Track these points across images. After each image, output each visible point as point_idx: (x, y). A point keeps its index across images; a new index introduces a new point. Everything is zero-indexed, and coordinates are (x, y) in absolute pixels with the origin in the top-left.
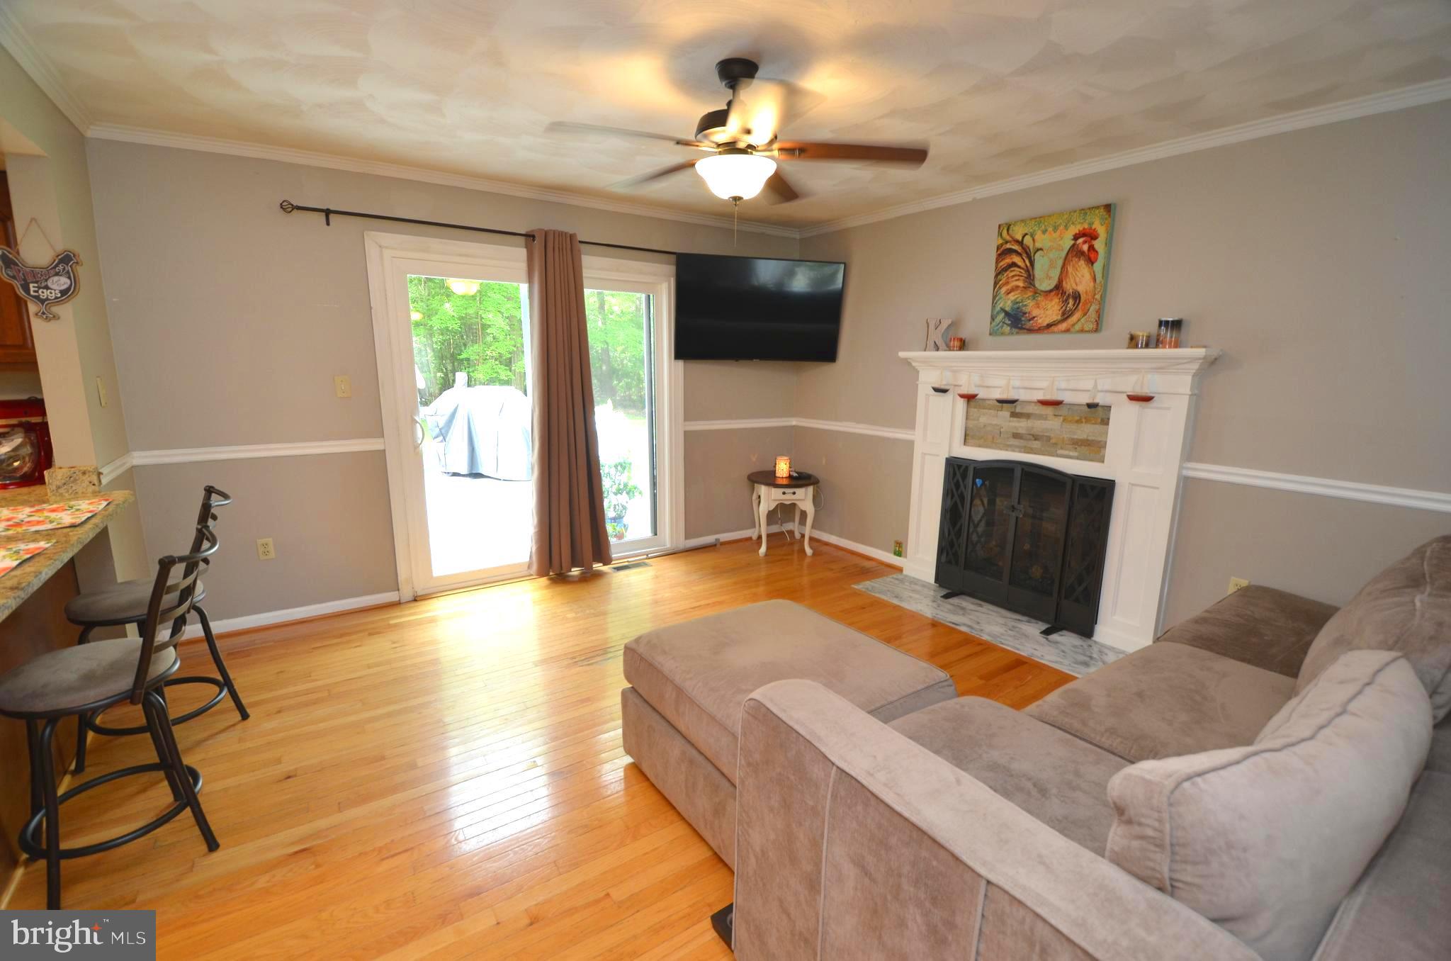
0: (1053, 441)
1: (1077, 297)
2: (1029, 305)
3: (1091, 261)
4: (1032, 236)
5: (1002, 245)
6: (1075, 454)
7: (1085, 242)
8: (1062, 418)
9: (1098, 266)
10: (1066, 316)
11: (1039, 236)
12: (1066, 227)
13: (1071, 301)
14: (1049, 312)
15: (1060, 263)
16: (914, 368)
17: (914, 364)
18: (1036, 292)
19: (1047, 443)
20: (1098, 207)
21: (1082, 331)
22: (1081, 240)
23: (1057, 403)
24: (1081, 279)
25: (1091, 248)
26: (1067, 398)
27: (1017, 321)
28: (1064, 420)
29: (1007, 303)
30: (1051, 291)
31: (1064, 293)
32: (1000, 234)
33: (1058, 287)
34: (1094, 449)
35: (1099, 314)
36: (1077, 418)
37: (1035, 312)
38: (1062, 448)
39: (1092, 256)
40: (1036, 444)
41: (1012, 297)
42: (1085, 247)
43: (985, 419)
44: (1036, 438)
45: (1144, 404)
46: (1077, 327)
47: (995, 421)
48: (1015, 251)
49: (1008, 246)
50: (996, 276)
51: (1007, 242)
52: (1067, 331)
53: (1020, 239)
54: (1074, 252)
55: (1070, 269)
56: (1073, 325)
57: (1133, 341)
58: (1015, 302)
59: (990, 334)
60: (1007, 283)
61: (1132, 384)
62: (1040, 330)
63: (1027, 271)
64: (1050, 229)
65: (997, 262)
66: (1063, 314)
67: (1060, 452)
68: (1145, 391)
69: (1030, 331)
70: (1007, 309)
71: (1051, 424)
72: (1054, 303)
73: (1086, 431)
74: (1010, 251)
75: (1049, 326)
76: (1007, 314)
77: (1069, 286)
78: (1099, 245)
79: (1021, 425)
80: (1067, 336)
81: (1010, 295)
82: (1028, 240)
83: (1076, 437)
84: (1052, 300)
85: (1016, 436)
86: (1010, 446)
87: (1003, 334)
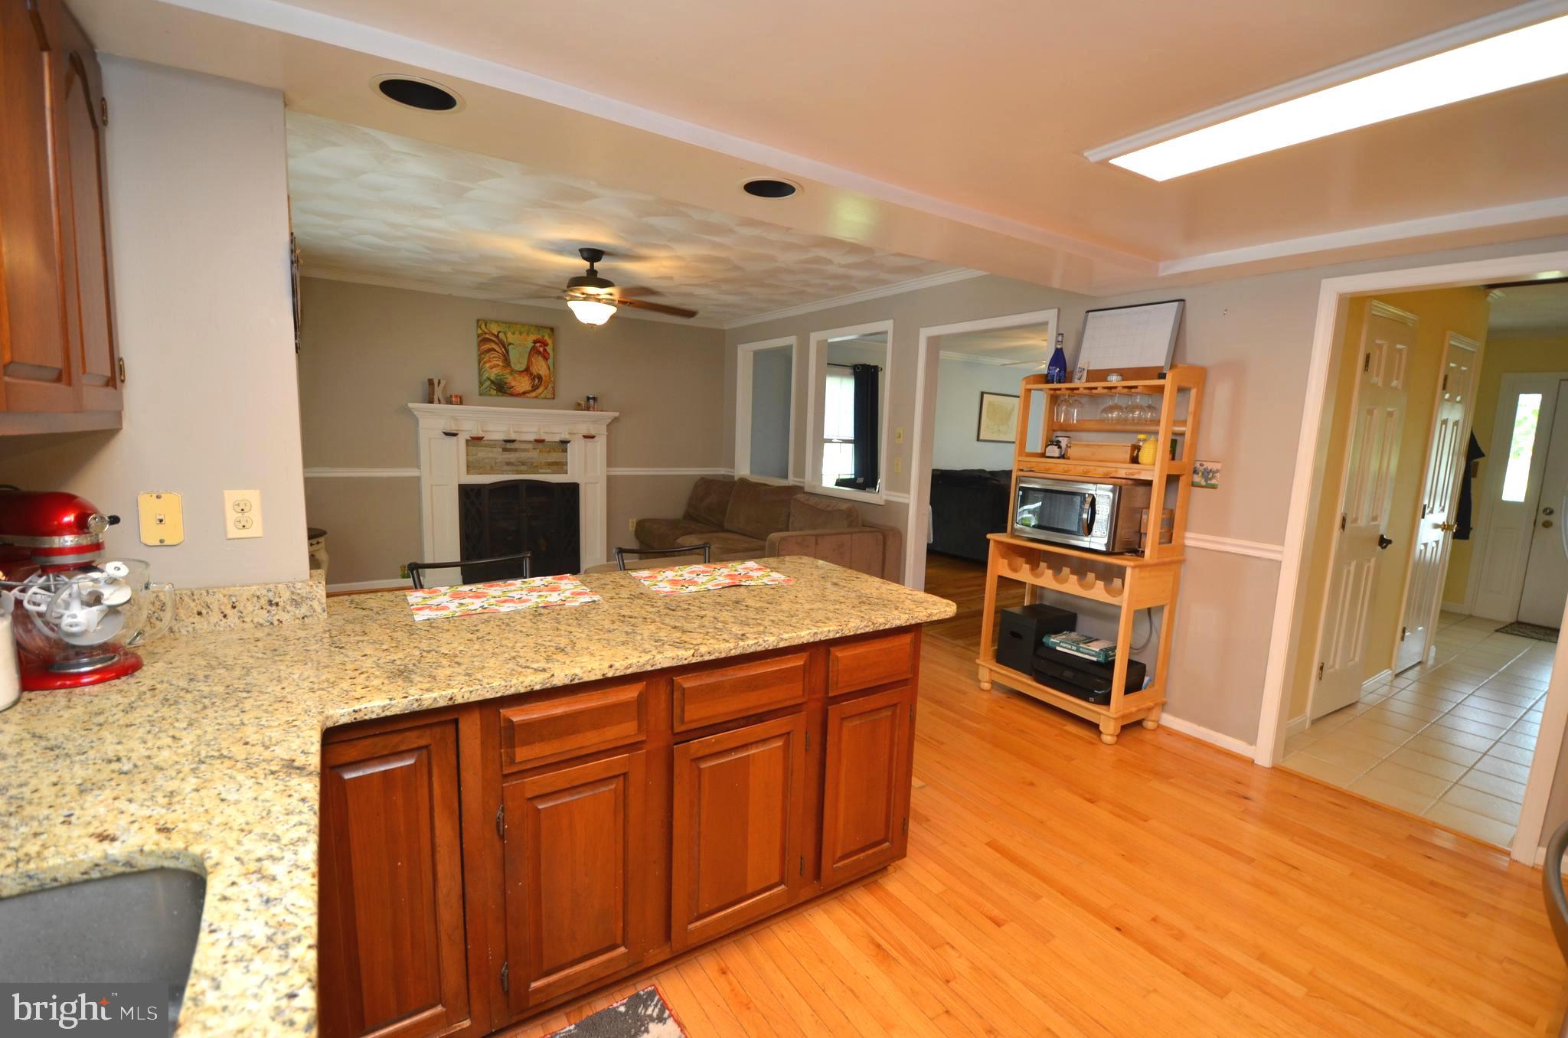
0: (535, 465)
1: (540, 377)
2: (509, 379)
3: (546, 359)
4: (505, 333)
5: (482, 334)
6: (550, 471)
7: (541, 346)
8: (538, 450)
9: (550, 361)
10: (535, 388)
11: (509, 335)
12: (528, 334)
13: (537, 380)
14: (523, 385)
15: (526, 356)
16: (415, 416)
17: (415, 413)
18: (513, 372)
19: (534, 468)
20: (546, 328)
21: (545, 398)
22: (538, 345)
23: (541, 441)
24: (540, 367)
25: (545, 350)
26: (548, 438)
27: (501, 388)
28: (540, 451)
29: (493, 374)
30: (523, 371)
31: (531, 374)
32: (479, 326)
33: (527, 370)
34: (560, 466)
35: (553, 388)
36: (548, 449)
37: (513, 384)
38: (541, 469)
39: (546, 355)
40: (523, 468)
41: (495, 371)
42: (541, 349)
43: (482, 454)
44: (523, 463)
45: (588, 440)
46: (542, 396)
47: (491, 455)
48: (494, 341)
49: (487, 336)
50: (480, 355)
51: (486, 334)
52: (536, 397)
53: (496, 334)
54: (534, 351)
55: (534, 361)
56: (540, 394)
57: (578, 407)
58: (497, 375)
59: (481, 394)
60: (489, 361)
61: (584, 429)
62: (518, 395)
63: (504, 356)
64: (517, 333)
65: (479, 345)
66: (532, 387)
67: (542, 471)
68: (593, 433)
69: (512, 395)
70: (492, 378)
71: (534, 455)
72: (525, 379)
73: (554, 457)
74: (489, 340)
75: (524, 393)
76: (492, 382)
77: (534, 370)
78: (549, 349)
79: (512, 457)
80: (534, 400)
81: (493, 370)
82: (501, 335)
83: (549, 461)
84: (524, 377)
85: (508, 464)
86: (505, 471)
87: (490, 395)
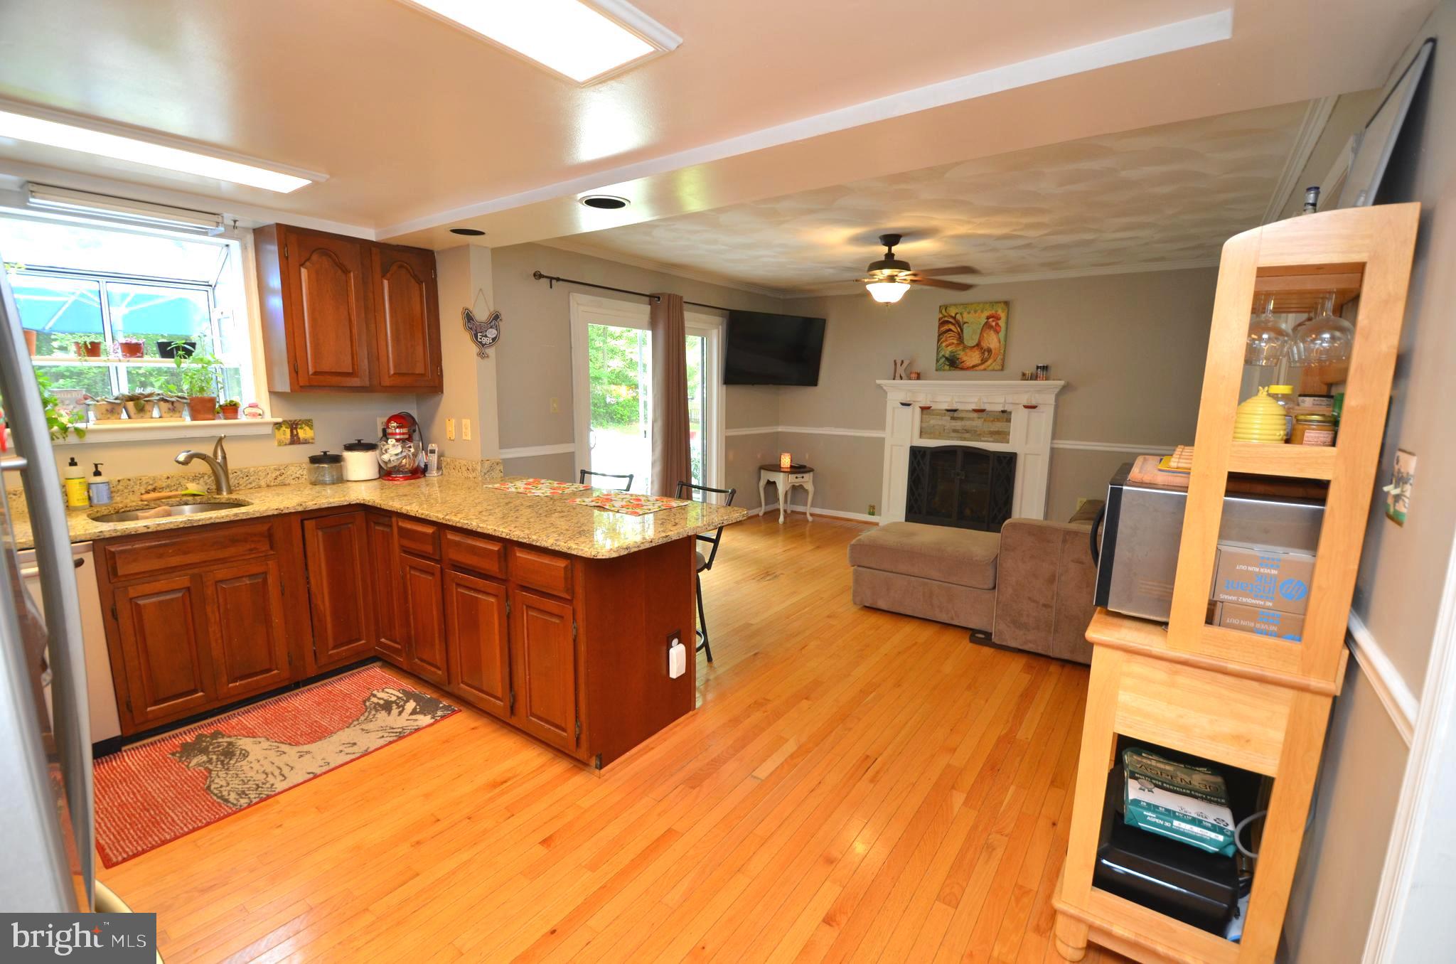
0: (978, 433)
1: (989, 351)
2: (961, 355)
3: (997, 332)
4: (961, 314)
5: (942, 318)
6: (991, 439)
7: (993, 321)
8: (983, 420)
9: (1002, 334)
10: (984, 361)
11: (965, 315)
12: (982, 312)
13: (986, 353)
14: (974, 359)
15: (979, 331)
16: (884, 391)
17: (885, 388)
18: (965, 347)
19: (977, 435)
20: (1000, 302)
21: (994, 370)
22: (991, 320)
23: (983, 411)
24: (992, 341)
25: (997, 324)
26: (988, 408)
27: (953, 363)
28: (985, 420)
29: (947, 352)
30: (974, 347)
31: (982, 348)
32: (941, 312)
33: (978, 345)
34: (1003, 436)
35: (1003, 360)
36: (992, 419)
37: (965, 358)
38: (983, 437)
39: (998, 328)
40: (967, 435)
41: (950, 349)
42: (994, 324)
43: (933, 421)
44: (967, 431)
45: (1030, 410)
46: (990, 368)
47: (940, 423)
48: (950, 322)
49: (946, 319)
50: (939, 336)
51: (945, 317)
52: (985, 370)
53: (954, 315)
54: (987, 326)
55: (985, 335)
56: (989, 366)
57: (1024, 377)
58: (951, 352)
59: (936, 370)
60: (946, 340)
61: (1025, 399)
62: (967, 369)
63: (959, 334)
64: (972, 312)
65: (939, 328)
66: (982, 360)
67: (983, 439)
68: (1034, 403)
69: (962, 369)
70: (947, 356)
71: (977, 423)
72: (975, 354)
73: (998, 426)
74: (948, 322)
75: (974, 366)
76: (947, 358)
77: (985, 345)
78: (1002, 323)
79: (958, 424)
80: (983, 372)
81: (949, 347)
82: (958, 317)
83: (992, 430)
84: (975, 352)
85: (955, 431)
86: (952, 437)
87: (944, 370)
